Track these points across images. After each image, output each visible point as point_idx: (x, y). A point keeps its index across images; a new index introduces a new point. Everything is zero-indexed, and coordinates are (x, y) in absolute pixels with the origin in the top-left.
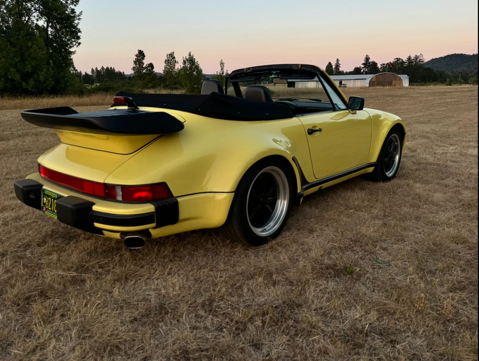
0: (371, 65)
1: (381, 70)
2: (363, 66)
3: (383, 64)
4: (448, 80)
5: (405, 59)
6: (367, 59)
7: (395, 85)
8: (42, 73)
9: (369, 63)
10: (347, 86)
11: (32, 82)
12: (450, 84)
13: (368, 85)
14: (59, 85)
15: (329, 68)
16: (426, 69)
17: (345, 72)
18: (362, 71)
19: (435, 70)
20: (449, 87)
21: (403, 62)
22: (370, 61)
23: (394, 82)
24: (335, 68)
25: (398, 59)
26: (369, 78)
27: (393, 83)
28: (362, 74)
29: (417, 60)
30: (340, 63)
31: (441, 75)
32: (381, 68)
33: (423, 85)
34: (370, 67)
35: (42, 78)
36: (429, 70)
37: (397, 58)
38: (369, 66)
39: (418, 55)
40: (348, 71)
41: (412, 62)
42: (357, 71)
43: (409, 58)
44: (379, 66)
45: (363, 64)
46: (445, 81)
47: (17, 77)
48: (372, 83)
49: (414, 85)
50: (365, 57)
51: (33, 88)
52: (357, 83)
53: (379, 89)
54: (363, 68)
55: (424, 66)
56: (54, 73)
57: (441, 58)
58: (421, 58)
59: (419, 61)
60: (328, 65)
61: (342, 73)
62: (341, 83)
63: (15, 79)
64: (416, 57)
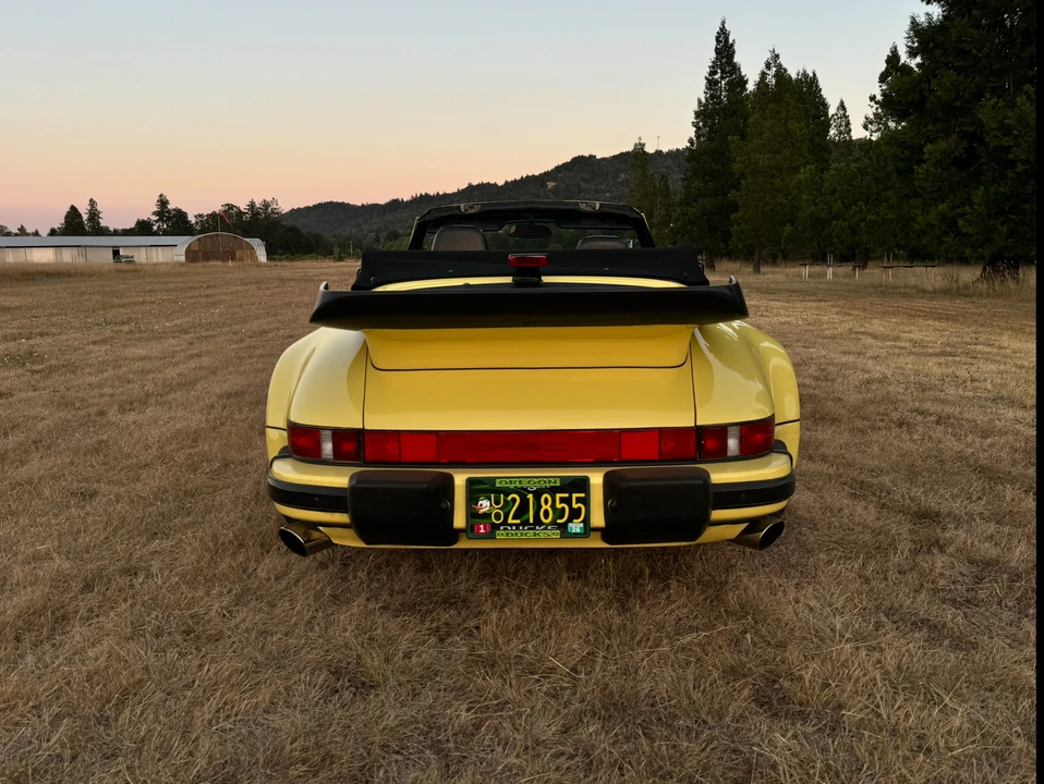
0: (174, 216)
1: (198, 228)
2: (155, 218)
3: (200, 215)
4: (336, 251)
5: (243, 206)
6: (163, 202)
7: (241, 259)
9: (169, 212)
10: (135, 259)
12: (341, 259)
13: (183, 259)
15: (73, 219)
16: (288, 228)
17: (111, 229)
18: (155, 228)
19: (304, 231)
20: (342, 263)
21: (240, 213)
22: (169, 207)
23: (238, 253)
24: (89, 219)
25: (231, 207)
26: (183, 243)
27: (238, 256)
28: (155, 234)
29: (267, 209)
30: (99, 208)
31: (317, 242)
32: (197, 223)
33: (292, 260)
34: (173, 221)
36: (294, 229)
37: (228, 205)
38: (169, 219)
39: (269, 199)
40: (120, 228)
41: (258, 213)
42: (143, 228)
43: (252, 205)
44: (191, 218)
45: (154, 213)
46: (331, 253)
48: (191, 255)
49: (274, 259)
50: (157, 198)
52: (154, 253)
53: (216, 266)
54: (156, 221)
55: (283, 223)
57: (308, 208)
58: (275, 206)
59: (273, 212)
60: (69, 213)
61: (104, 232)
62: (116, 253)
64: (266, 205)
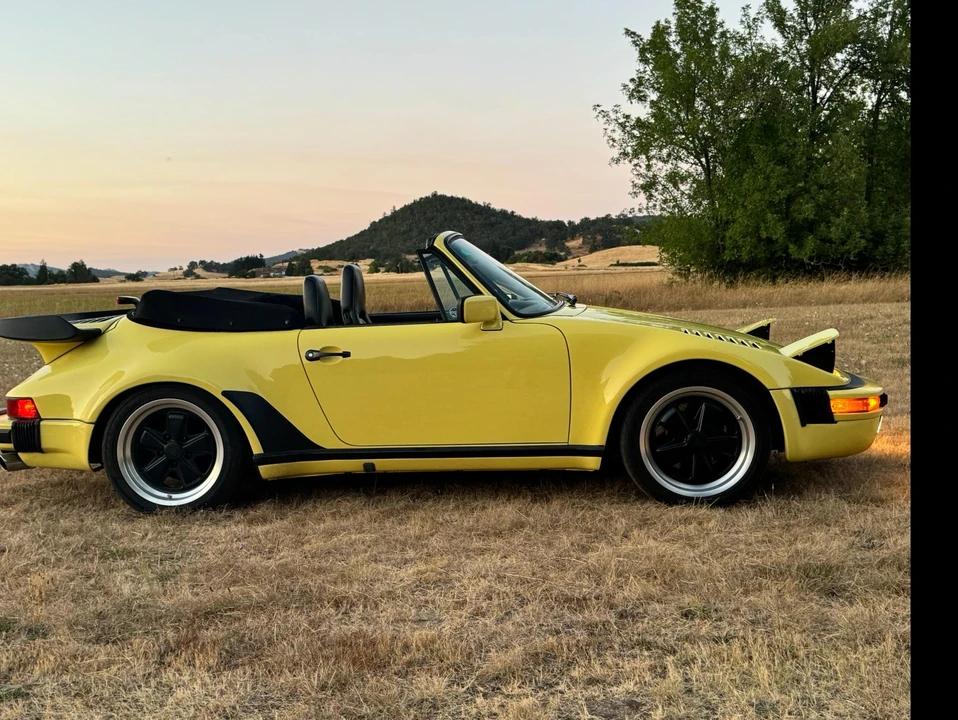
8: (838, 221)
11: (811, 242)
14: (881, 248)
35: (835, 233)
47: (779, 232)
51: (811, 259)
56: (872, 219)
63: (774, 237)
